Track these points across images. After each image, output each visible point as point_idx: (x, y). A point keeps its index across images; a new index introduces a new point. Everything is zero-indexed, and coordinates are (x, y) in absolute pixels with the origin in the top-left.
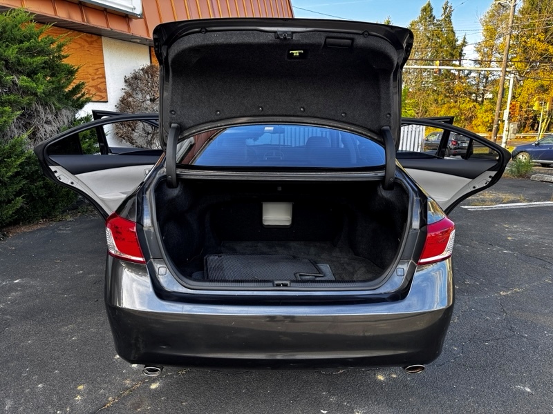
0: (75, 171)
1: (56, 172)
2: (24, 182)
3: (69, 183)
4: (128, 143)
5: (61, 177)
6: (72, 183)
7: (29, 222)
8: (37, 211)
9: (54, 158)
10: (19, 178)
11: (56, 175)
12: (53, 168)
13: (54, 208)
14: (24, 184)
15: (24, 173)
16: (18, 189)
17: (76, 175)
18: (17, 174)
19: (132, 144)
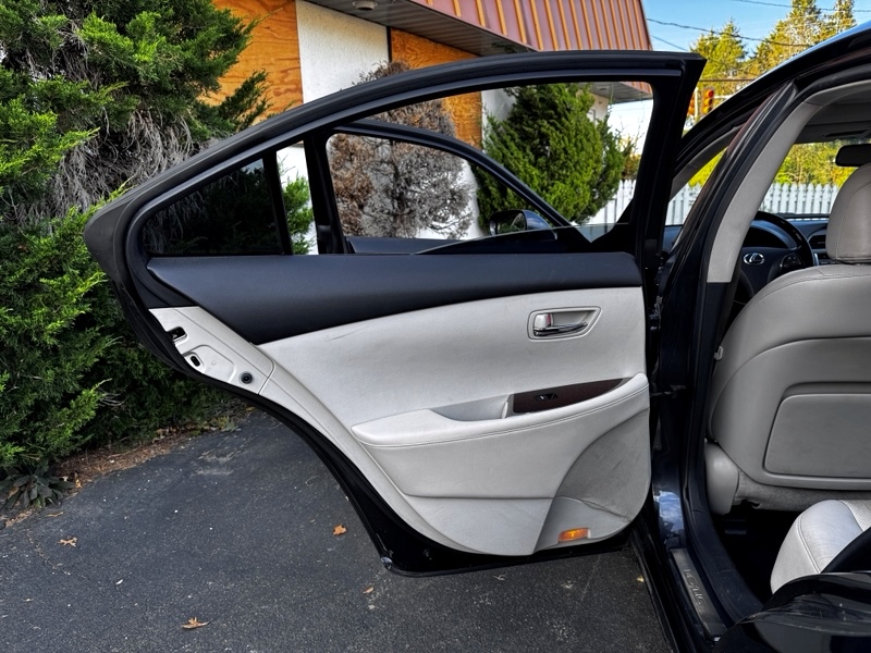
0: (258, 328)
1: (180, 332)
2: (109, 342)
3: (233, 379)
5: (201, 354)
6: (247, 378)
7: (128, 444)
8: (147, 416)
9: (169, 273)
10: (93, 332)
11: (181, 345)
12: (167, 318)
13: (188, 403)
14: (108, 351)
15: (103, 318)
16: (89, 364)
17: (263, 347)
18: (82, 323)
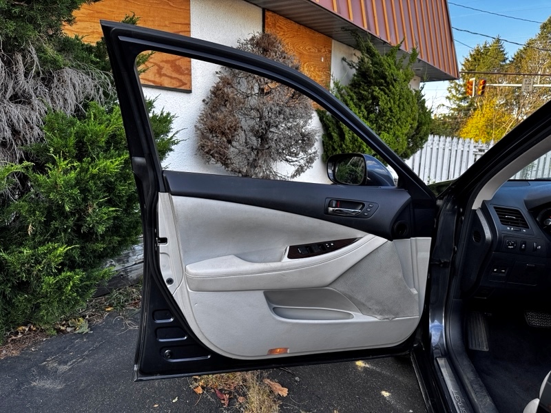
4: (219, 164)
19: (226, 165)
